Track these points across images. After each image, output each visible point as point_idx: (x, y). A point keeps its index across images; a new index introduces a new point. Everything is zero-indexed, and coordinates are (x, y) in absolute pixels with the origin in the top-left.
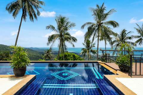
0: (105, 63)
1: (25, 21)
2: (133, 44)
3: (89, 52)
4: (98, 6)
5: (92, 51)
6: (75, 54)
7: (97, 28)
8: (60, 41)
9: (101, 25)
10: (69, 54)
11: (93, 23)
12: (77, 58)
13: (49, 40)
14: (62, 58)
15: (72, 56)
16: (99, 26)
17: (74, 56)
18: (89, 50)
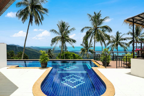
0: (96, 61)
1: (32, 25)
2: (127, 44)
3: (87, 51)
4: (95, 13)
5: (90, 51)
6: (74, 53)
7: (94, 31)
8: (61, 42)
9: (98, 29)
10: (69, 53)
11: (91, 28)
12: (77, 57)
13: (52, 42)
14: (62, 57)
15: (72, 55)
16: (95, 29)
17: (74, 55)
18: (87, 50)
